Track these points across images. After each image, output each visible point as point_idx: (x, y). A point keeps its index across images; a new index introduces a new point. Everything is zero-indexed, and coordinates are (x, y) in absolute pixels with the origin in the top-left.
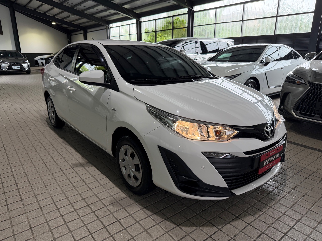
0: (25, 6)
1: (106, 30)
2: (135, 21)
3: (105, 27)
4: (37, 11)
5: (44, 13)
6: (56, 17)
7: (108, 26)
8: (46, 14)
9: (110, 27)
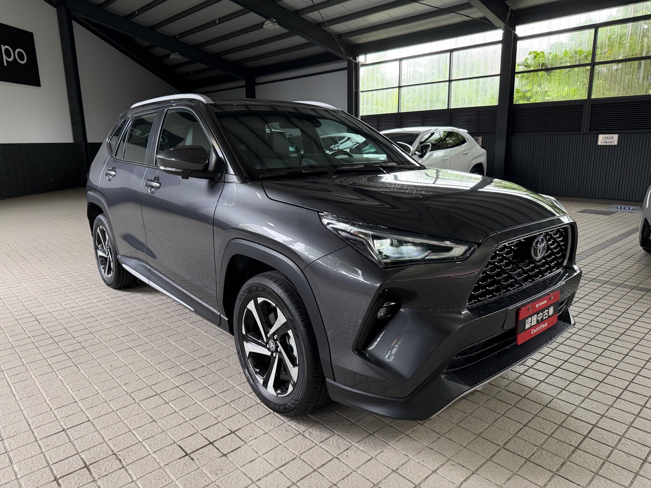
0: (102, 5)
1: (346, 72)
2: (497, 35)
3: (344, 64)
5: (150, 27)
6: (181, 40)
7: (356, 60)
8: (158, 30)
9: (360, 64)
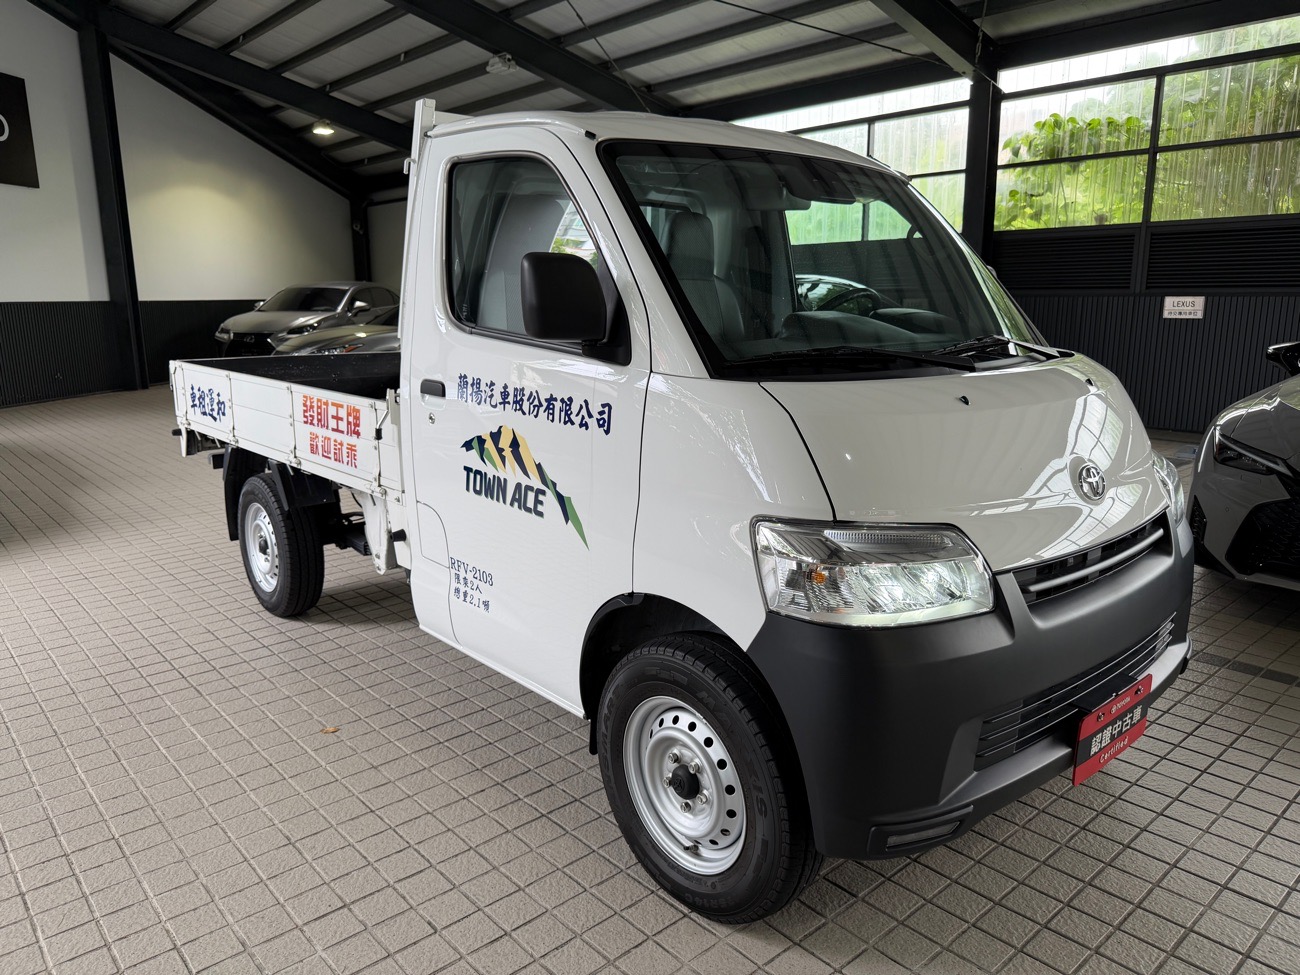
0: (172, 24)
2: (960, 88)
4: (235, 54)
5: (272, 69)
6: (335, 94)
8: (287, 75)
